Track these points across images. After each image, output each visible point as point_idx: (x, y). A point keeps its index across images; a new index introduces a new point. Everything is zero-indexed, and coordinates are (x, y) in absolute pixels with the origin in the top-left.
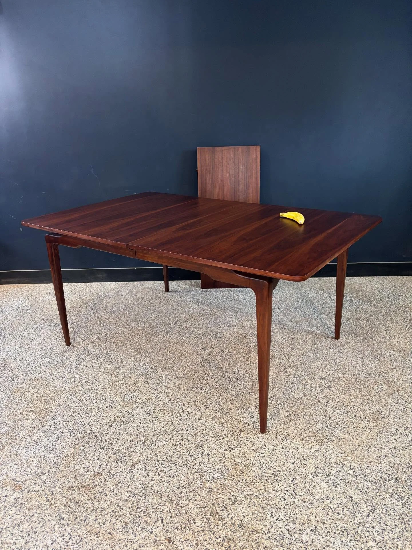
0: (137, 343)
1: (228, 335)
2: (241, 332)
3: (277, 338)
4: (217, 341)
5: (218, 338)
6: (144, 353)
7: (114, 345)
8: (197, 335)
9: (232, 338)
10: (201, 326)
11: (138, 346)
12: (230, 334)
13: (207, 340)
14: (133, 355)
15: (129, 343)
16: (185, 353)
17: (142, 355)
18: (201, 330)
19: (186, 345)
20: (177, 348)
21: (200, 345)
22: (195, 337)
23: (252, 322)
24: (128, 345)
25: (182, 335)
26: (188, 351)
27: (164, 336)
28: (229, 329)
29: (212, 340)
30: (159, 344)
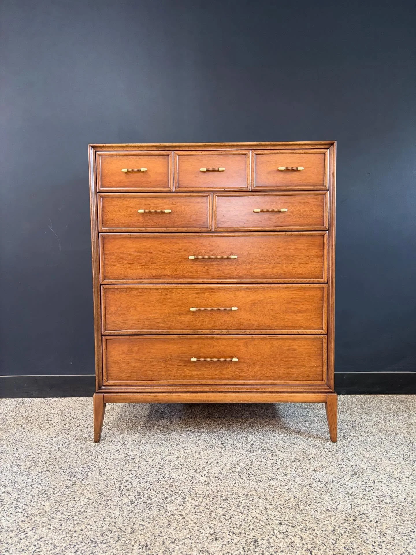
0: (75, 518)
1: (261, 500)
2: (286, 494)
3: (363, 509)
4: (240, 514)
5: (243, 507)
6: (84, 544)
7: (27, 520)
8: (200, 500)
9: (271, 507)
10: (206, 479)
11: (74, 525)
12: (265, 498)
13: (221, 512)
14: (58, 548)
15: (59, 516)
16: (173, 546)
17: (79, 549)
18: (208, 489)
19: (175, 525)
20: (157, 532)
21: (206, 526)
22: (196, 505)
23: (304, 471)
24: (55, 523)
25: (168, 500)
26: (179, 540)
27: (132, 502)
28: (262, 486)
29: (231, 513)
30: (120, 520)
